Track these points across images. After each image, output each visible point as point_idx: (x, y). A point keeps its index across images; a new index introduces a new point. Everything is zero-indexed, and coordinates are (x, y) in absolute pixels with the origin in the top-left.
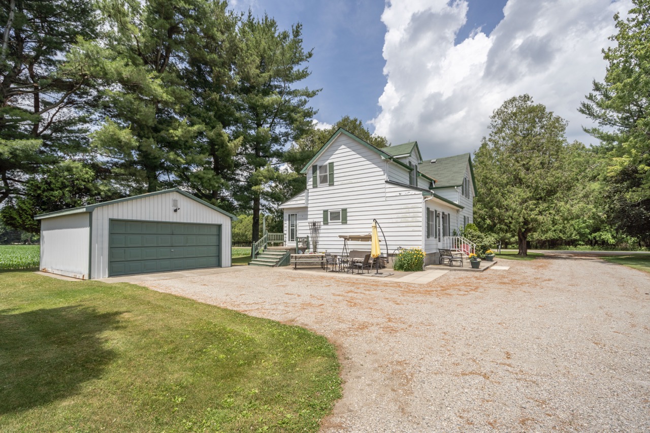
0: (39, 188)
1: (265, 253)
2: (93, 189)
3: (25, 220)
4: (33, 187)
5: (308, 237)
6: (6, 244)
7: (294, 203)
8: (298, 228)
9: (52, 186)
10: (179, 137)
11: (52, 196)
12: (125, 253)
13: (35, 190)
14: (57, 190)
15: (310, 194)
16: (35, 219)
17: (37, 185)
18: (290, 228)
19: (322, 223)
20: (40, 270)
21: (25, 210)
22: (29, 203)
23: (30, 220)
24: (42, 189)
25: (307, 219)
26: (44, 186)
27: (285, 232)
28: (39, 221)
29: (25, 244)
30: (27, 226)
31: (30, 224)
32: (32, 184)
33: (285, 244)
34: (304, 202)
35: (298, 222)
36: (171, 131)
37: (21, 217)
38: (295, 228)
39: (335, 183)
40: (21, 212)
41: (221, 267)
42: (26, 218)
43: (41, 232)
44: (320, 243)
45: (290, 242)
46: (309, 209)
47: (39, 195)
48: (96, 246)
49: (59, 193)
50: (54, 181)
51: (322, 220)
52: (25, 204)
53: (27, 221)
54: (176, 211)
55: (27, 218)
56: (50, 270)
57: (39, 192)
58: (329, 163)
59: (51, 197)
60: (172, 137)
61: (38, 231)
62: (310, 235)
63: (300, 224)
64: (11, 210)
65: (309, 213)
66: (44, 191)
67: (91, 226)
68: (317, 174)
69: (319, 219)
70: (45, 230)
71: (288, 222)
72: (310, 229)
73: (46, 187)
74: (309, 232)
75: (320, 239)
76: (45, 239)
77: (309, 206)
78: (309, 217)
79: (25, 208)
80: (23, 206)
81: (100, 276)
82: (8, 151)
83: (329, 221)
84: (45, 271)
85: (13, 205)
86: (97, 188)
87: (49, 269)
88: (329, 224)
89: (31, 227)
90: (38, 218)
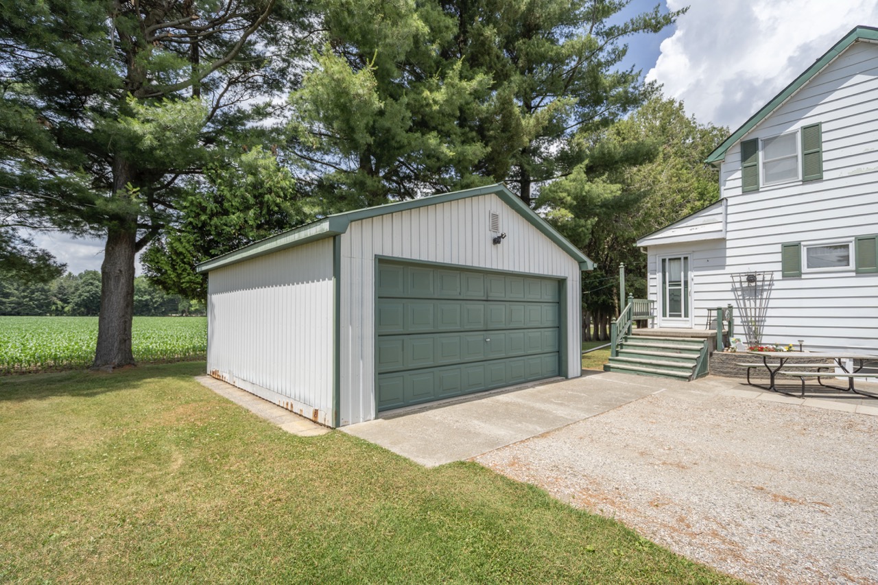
0: (204, 209)
1: (629, 342)
2: (292, 212)
3: (181, 274)
4: (194, 209)
5: (730, 308)
6: (164, 316)
7: (687, 231)
8: (691, 288)
9: (226, 205)
10: (441, 105)
11: (226, 225)
12: (403, 350)
13: (198, 215)
14: (234, 214)
15: (730, 210)
16: (198, 270)
17: (200, 203)
18: (668, 288)
19: (778, 276)
20: (208, 373)
21: (181, 253)
22: (188, 242)
23: (189, 274)
24: (208, 211)
25: (723, 266)
26: (211, 206)
27: (650, 297)
28: (205, 275)
29: (182, 316)
30: (183, 285)
31: (190, 282)
32: (192, 201)
33: (653, 324)
34: (719, 227)
35: (691, 274)
36: (426, 93)
37: (174, 270)
38: (682, 287)
39: (826, 176)
40: (174, 257)
41: (567, 378)
42: (183, 271)
43: (209, 296)
44: (768, 321)
45: (668, 318)
46: (729, 244)
47: (204, 224)
48: (348, 332)
49: (238, 217)
50: (228, 195)
51: (779, 267)
52: (181, 243)
53: (185, 274)
54: (496, 241)
55: (185, 270)
56: (227, 377)
57: (203, 218)
58: (805, 128)
59: (225, 227)
60: (428, 105)
61: (203, 295)
62: (734, 304)
63: (697, 280)
64: (158, 255)
65: (729, 253)
66: (212, 216)
67: (337, 274)
68: (757, 160)
69: (769, 263)
70: (216, 292)
71: (659, 276)
72: (734, 290)
73: (216, 207)
74: (731, 295)
75: (770, 312)
76: (216, 311)
77: (729, 236)
78: (729, 261)
79: (181, 249)
80: (176, 245)
81: (358, 417)
82: (151, 133)
83: (804, 268)
84: (216, 376)
85: (162, 248)
86: (299, 211)
87: (225, 375)
88: (803, 276)
89: (190, 286)
90: (204, 268)
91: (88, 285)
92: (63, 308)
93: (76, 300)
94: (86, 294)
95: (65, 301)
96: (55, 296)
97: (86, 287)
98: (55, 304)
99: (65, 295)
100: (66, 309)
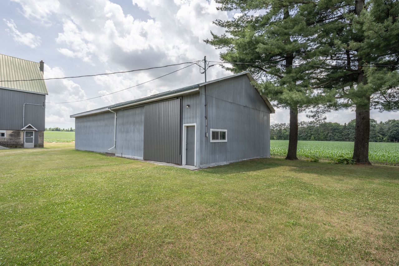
91: (395, 127)
92: (383, 138)
93: (389, 134)
94: (395, 131)
95: (383, 135)
96: (379, 133)
97: (394, 128)
98: (378, 136)
99: (384, 132)
100: (384, 139)
